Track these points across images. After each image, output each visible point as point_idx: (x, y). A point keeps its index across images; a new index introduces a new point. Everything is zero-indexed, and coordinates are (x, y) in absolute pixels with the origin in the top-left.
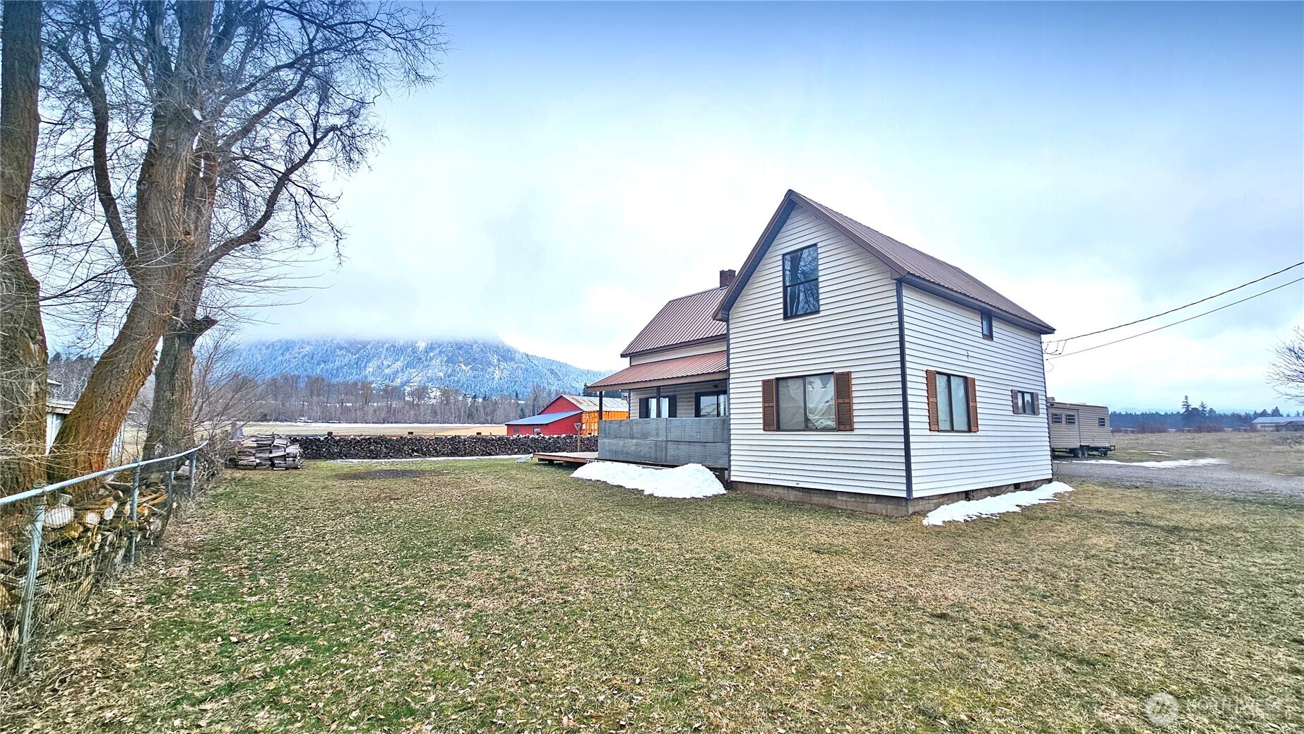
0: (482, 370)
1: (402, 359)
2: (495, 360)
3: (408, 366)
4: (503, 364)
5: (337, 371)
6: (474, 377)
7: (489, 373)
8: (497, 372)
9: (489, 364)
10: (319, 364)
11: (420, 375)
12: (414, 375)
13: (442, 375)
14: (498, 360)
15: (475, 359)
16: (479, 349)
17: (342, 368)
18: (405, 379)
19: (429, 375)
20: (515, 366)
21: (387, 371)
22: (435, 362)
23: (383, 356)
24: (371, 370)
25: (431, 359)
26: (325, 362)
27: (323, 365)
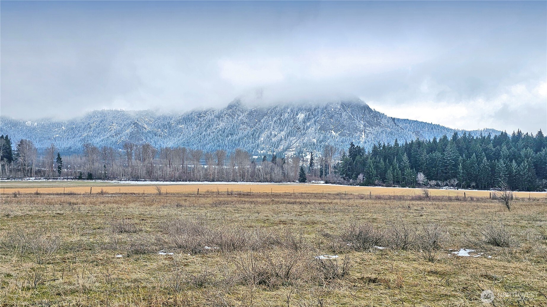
0: (349, 135)
1: (286, 129)
2: (362, 126)
3: (289, 134)
4: (369, 129)
5: (239, 142)
6: (342, 142)
7: (355, 137)
8: (363, 136)
9: (356, 129)
10: (227, 136)
11: (298, 141)
12: (293, 142)
13: (315, 141)
14: (365, 126)
15: (344, 126)
16: (347, 117)
17: (243, 138)
18: (286, 145)
19: (305, 141)
20: (380, 130)
21: (273, 139)
22: (311, 130)
23: (272, 128)
24: (262, 139)
25: (308, 128)
26: (232, 134)
27: (230, 137)
